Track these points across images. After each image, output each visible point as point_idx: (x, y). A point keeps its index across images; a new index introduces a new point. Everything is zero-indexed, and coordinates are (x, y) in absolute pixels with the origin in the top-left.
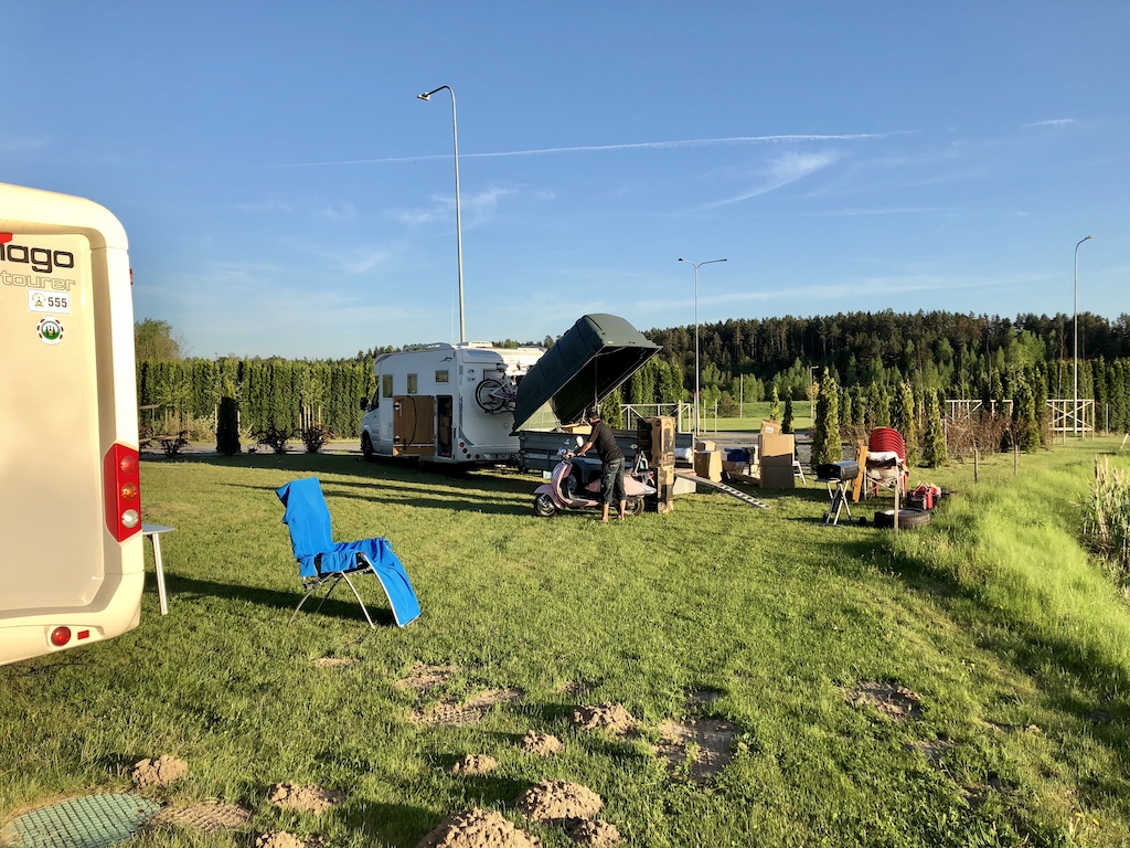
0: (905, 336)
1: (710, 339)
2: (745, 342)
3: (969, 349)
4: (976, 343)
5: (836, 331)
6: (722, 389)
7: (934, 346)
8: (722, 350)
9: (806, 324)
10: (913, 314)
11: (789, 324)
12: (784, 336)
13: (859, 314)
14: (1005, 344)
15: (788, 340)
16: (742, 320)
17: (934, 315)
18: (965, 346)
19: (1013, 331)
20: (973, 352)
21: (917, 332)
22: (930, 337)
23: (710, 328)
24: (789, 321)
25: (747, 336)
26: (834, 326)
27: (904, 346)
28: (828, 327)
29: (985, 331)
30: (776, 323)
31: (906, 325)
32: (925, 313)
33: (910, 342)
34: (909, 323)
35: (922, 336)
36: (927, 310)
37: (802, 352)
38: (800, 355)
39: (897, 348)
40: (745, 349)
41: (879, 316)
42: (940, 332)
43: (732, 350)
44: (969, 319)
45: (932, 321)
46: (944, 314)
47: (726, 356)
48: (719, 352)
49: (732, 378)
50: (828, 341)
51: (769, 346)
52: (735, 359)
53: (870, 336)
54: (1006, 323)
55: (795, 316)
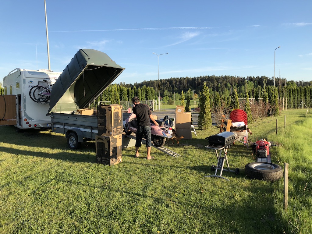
0: (218, 82)
1: (166, 83)
2: (176, 84)
3: (235, 86)
4: (237, 84)
5: (200, 81)
6: (169, 97)
7: (226, 85)
8: (170, 86)
9: (192, 79)
10: (220, 76)
11: (187, 79)
12: (186, 82)
13: (206, 76)
14: (244, 84)
15: (187, 83)
16: (175, 78)
17: (226, 77)
18: (234, 85)
19: (246, 81)
20: (236, 86)
21: (221, 81)
22: (224, 82)
23: (166, 80)
24: (187, 78)
25: (176, 82)
26: (199, 79)
27: (218, 85)
28: (198, 80)
29: (239, 81)
30: (184, 79)
31: (218, 79)
32: (223, 76)
33: (219, 84)
34: (219, 78)
35: (223, 82)
36: (224, 75)
37: (191, 86)
38: (190, 87)
39: (216, 85)
40: (176, 86)
41: (211, 77)
42: (227, 81)
43: (172, 86)
44: (235, 78)
45: (225, 78)
46: (228, 76)
47: (170, 88)
48: (169, 87)
49: (172, 94)
50: (198, 84)
51: (182, 85)
52: (173, 89)
53: (209, 82)
54: (244, 78)
55: (189, 77)
